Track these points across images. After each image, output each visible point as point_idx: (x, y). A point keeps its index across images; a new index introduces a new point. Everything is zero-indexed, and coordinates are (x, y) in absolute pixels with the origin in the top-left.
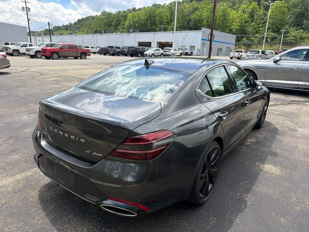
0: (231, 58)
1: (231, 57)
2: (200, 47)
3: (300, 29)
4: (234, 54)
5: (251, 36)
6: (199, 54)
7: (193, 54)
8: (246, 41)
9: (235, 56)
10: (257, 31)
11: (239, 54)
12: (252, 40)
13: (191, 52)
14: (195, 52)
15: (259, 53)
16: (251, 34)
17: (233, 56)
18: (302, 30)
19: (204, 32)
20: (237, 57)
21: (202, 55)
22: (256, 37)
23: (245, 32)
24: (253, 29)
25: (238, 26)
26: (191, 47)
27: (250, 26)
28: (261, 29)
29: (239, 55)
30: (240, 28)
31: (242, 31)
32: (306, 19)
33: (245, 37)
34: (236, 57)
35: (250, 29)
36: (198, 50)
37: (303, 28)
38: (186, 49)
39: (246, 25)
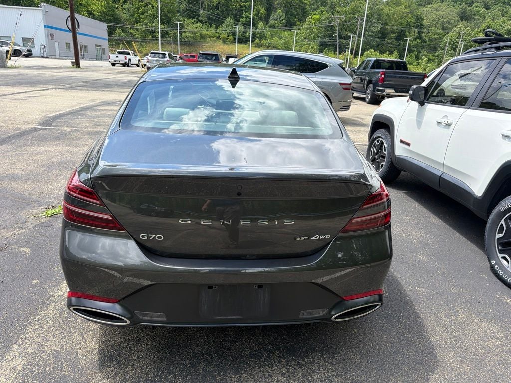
0: (113, 65)
1: (114, 62)
2: (45, 41)
3: (197, 23)
4: (117, 57)
5: (130, 27)
6: (45, 56)
7: (33, 55)
8: (123, 34)
9: (119, 61)
10: (136, 19)
11: (125, 57)
12: (131, 34)
13: (29, 51)
14: (36, 51)
15: (164, 57)
16: (128, 23)
17: (115, 61)
18: (199, 24)
19: (46, 12)
20: (124, 63)
21: (54, 57)
22: (137, 30)
23: (117, 19)
24: (130, 16)
25: (102, 6)
26: (24, 40)
27: (124, 9)
28: (142, 17)
29: (126, 59)
30: (109, 11)
31: (112, 17)
32: (202, 7)
33: (119, 29)
34: (121, 63)
35: (124, 16)
36: (43, 47)
37: (200, 22)
38: (15, 44)
39: (117, 6)
